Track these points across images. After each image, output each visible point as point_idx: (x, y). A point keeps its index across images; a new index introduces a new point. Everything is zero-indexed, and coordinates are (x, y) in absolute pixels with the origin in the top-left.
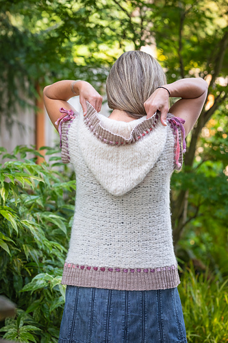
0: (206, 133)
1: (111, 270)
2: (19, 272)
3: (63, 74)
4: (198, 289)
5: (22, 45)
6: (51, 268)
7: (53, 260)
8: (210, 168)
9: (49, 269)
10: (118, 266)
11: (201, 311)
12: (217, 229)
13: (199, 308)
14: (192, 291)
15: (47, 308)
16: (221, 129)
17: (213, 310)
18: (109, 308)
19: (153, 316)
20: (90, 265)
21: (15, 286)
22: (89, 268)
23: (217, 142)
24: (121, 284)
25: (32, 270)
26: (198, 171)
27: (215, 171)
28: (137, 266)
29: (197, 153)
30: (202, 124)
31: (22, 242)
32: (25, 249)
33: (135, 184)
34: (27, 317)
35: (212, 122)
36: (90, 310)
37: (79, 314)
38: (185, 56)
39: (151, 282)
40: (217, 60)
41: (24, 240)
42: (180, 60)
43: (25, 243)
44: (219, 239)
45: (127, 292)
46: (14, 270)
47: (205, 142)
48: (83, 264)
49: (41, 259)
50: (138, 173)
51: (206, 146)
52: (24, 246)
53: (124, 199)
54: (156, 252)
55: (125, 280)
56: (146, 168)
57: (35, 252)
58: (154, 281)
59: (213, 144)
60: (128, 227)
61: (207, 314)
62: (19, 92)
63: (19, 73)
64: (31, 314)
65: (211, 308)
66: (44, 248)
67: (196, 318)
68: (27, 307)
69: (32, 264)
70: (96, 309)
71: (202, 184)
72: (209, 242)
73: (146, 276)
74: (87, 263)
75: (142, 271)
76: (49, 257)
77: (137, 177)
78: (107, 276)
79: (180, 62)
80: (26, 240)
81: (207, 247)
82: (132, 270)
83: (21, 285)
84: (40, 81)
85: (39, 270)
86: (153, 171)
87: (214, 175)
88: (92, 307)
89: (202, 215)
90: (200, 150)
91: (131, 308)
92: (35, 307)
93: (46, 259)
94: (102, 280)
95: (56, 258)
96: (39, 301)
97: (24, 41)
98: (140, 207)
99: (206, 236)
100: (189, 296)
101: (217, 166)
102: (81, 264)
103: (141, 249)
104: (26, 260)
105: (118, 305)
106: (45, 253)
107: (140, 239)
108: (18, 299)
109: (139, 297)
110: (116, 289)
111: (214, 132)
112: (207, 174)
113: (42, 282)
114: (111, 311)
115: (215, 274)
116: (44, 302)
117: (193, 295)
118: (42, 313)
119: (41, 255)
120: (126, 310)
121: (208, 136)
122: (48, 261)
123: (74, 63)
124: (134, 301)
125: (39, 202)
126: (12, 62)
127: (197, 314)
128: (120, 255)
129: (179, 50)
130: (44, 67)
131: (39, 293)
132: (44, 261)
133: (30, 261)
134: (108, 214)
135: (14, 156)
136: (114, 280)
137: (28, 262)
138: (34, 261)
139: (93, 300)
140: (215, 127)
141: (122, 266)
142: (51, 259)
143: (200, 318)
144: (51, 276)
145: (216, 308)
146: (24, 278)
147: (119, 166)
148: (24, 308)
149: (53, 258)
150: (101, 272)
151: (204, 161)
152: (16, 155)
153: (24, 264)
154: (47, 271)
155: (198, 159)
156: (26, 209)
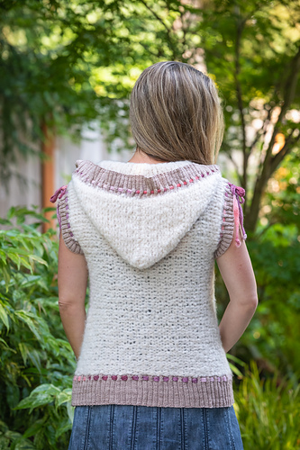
0: (275, 186)
1: (135, 378)
2: (14, 381)
3: (78, 108)
4: (264, 400)
5: (21, 70)
6: (59, 375)
7: (62, 364)
8: (279, 234)
9: (55, 378)
10: (146, 372)
11: (268, 432)
12: (291, 318)
13: (265, 427)
14: (256, 404)
15: (53, 431)
16: (294, 180)
17: (285, 429)
18: (133, 432)
19: (197, 443)
20: (106, 374)
21: (9, 400)
22: (105, 378)
23: (289, 198)
24: (150, 397)
25: (32, 379)
26: (262, 239)
27: (287, 238)
28: (172, 373)
29: (261, 214)
30: (268, 173)
31: (18, 340)
32: (21, 349)
33: (166, 253)
34: (26, 444)
35: (282, 171)
36: (108, 435)
37: (92, 441)
38: (244, 82)
39: (192, 396)
40: (288, 85)
41: (21, 337)
42: (237, 87)
43: (23, 341)
44: (293, 331)
45: (159, 409)
46: (8, 379)
47: (273, 198)
48: (96, 373)
49: (44, 363)
50: (169, 237)
51: (275, 204)
52: (20, 345)
53: (150, 275)
54: (198, 354)
55: (155, 392)
56: (179, 230)
57: (36, 353)
58: (197, 396)
59: (284, 201)
60: (157, 316)
61: (277, 435)
62: (19, 134)
63: (18, 107)
64: (32, 439)
65: (282, 427)
66: (49, 349)
67: (261, 442)
68: (26, 429)
69: (31, 370)
70: (116, 433)
71: (268, 257)
72: (280, 334)
73: (185, 387)
74: (102, 372)
75: (180, 380)
76: (55, 360)
77: (167, 243)
78: (130, 387)
79: (238, 90)
80: (24, 337)
81: (277, 341)
82: (166, 378)
83: (18, 398)
84: (47, 118)
85: (42, 378)
86: (190, 234)
87: (286, 243)
88: (111, 430)
89: (270, 298)
90: (266, 209)
91: (164, 432)
92: (36, 431)
93: (51, 363)
94: (125, 393)
95: (65, 362)
96: (41, 421)
97: (24, 63)
98: (173, 289)
99: (275, 327)
100: (251, 410)
101: (290, 231)
102: (93, 373)
103: (177, 349)
104: (23, 364)
105: (147, 427)
106: (50, 354)
107: (174, 335)
108: (13, 419)
109: (176, 416)
110: (143, 404)
111: (285, 184)
112: (276, 243)
113: (44, 396)
114: (137, 436)
115: (288, 379)
116: (48, 422)
117: (257, 410)
118: (46, 438)
119: (45, 358)
120: (158, 434)
121: (277, 190)
122: (55, 366)
123: (93, 93)
124: (169, 422)
125: (42, 284)
126: (8, 92)
127: (262, 436)
128: (148, 357)
129: (236, 73)
130: (53, 100)
131: (42, 411)
132: (48, 366)
133: (29, 366)
134: (129, 300)
135: (7, 221)
136: (140, 392)
137: (27, 367)
138: (34, 367)
139: (112, 420)
140: (287, 179)
141: (151, 373)
142: (59, 362)
143: (267, 442)
144: (58, 389)
145: (289, 427)
146: (21, 389)
147: (143, 227)
148: (21, 431)
149: (61, 361)
150: (122, 382)
151: (271, 224)
152: (10, 220)
153: (21, 370)
154: (53, 380)
155: (263, 222)
156: (24, 294)
